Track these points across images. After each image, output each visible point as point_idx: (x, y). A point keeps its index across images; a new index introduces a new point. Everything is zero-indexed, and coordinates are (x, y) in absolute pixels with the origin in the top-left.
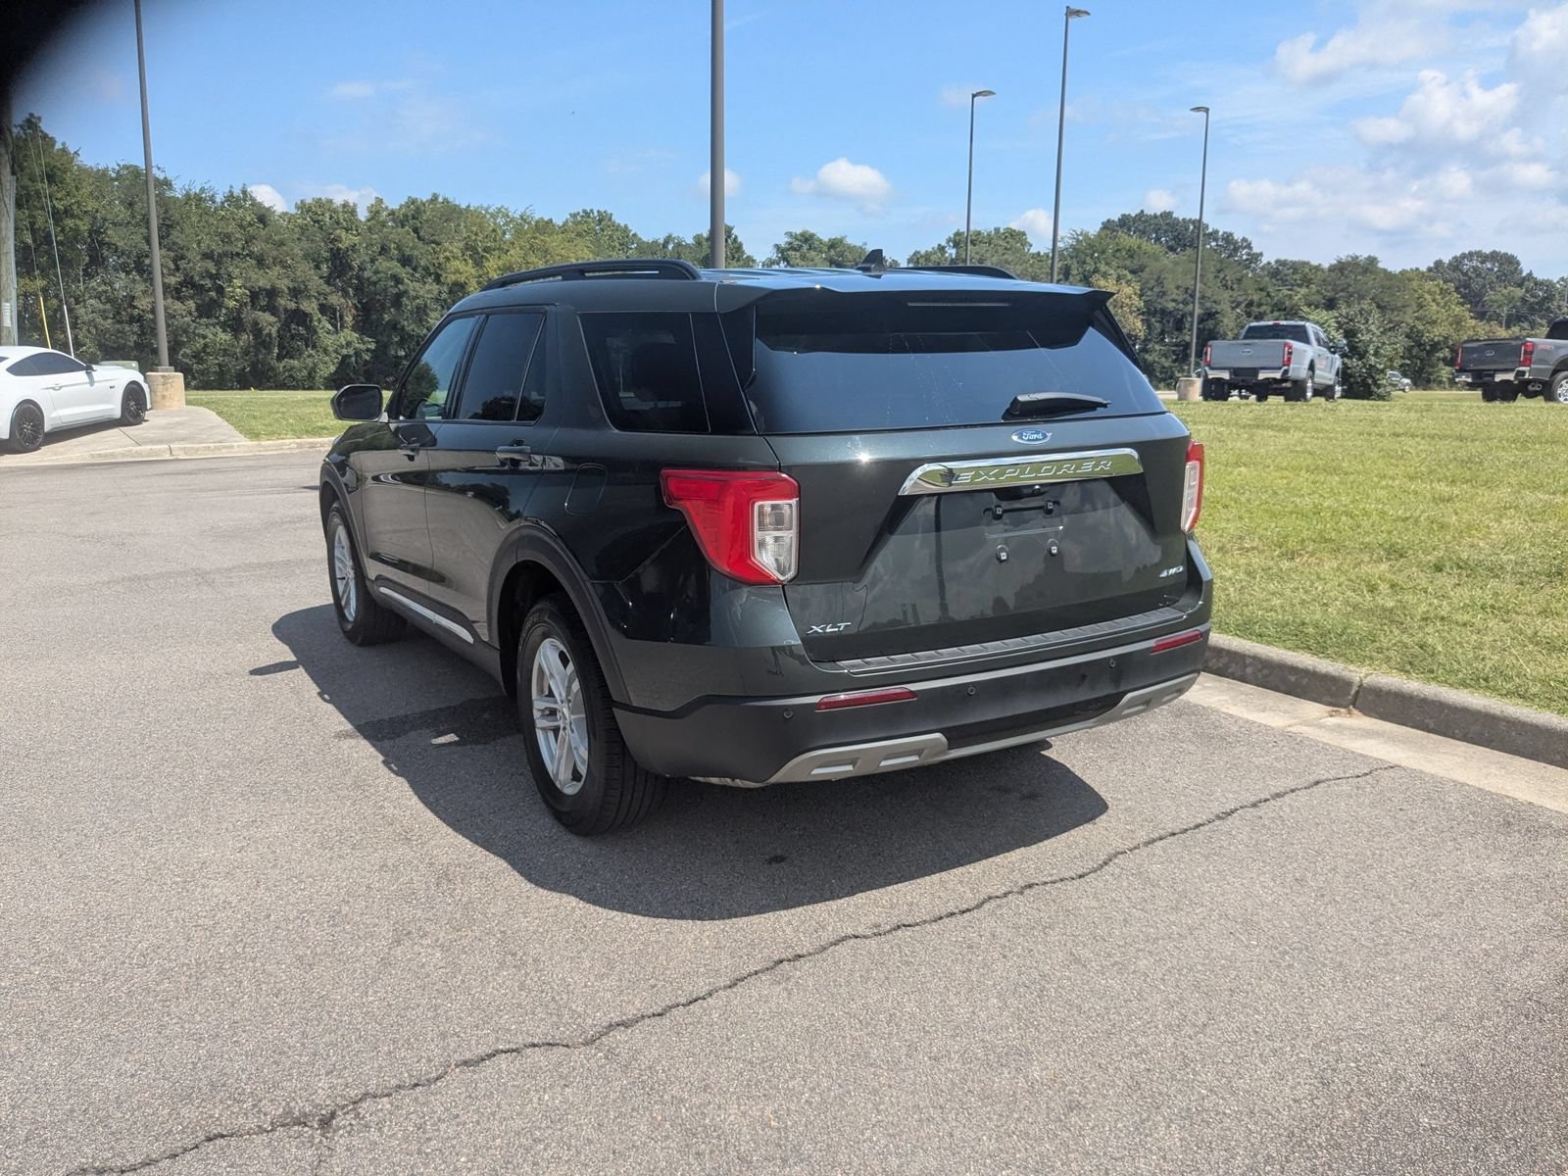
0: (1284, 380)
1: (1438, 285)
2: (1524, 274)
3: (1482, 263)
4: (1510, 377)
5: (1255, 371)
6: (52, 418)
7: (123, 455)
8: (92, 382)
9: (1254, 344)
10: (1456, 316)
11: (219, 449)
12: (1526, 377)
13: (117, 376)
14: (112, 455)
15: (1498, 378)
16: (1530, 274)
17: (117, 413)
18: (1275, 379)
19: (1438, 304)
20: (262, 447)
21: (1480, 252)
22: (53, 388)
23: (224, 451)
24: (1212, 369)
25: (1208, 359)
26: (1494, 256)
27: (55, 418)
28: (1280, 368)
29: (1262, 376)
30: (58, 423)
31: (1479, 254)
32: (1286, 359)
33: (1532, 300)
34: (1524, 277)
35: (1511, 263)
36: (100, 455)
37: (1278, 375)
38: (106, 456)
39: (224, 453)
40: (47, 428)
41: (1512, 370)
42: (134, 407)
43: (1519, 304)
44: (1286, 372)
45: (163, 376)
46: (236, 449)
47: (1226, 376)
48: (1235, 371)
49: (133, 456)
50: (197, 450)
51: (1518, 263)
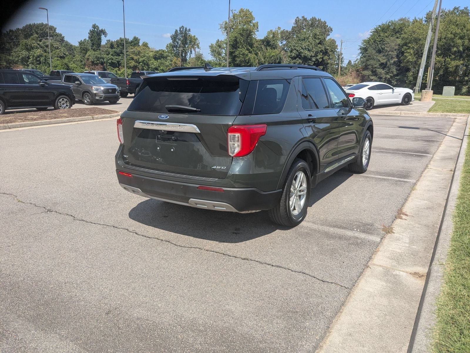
6: (377, 102)
7: (387, 113)
8: (393, 92)
11: (415, 114)
13: (404, 91)
14: (384, 113)
17: (400, 102)
20: (429, 114)
22: (380, 94)
23: (416, 115)
27: (378, 102)
30: (379, 103)
36: (381, 113)
38: (383, 113)
39: (417, 115)
40: (375, 105)
42: (407, 100)
45: (426, 91)
46: (420, 114)
49: (389, 114)
50: (409, 114)
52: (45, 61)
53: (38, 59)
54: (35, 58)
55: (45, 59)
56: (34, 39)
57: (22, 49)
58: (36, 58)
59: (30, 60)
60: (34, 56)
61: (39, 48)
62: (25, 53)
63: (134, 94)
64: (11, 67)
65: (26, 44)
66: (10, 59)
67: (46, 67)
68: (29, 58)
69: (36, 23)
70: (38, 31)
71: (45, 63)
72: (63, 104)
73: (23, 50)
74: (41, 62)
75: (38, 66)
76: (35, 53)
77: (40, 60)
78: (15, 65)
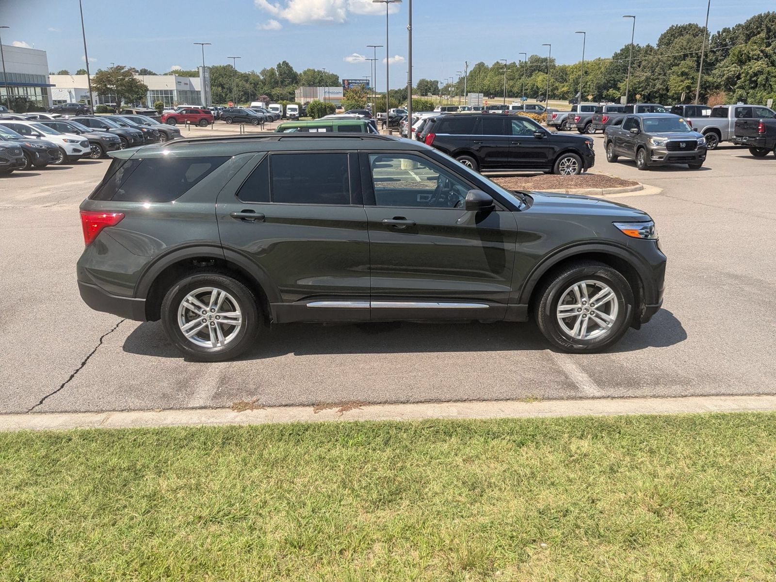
52: (766, 82)
53: (755, 78)
54: (748, 77)
55: (767, 78)
56: (755, 43)
57: (732, 61)
58: (751, 77)
59: (739, 81)
60: (748, 73)
61: (762, 58)
62: (734, 69)
63: (772, 152)
64: (706, 94)
65: (740, 52)
66: (708, 82)
67: (764, 94)
68: (739, 77)
69: (771, 12)
70: (772, 25)
71: (764, 85)
72: (568, 167)
73: (733, 64)
74: (757, 84)
75: (751, 91)
76: (751, 68)
77: (757, 81)
78: (714, 90)
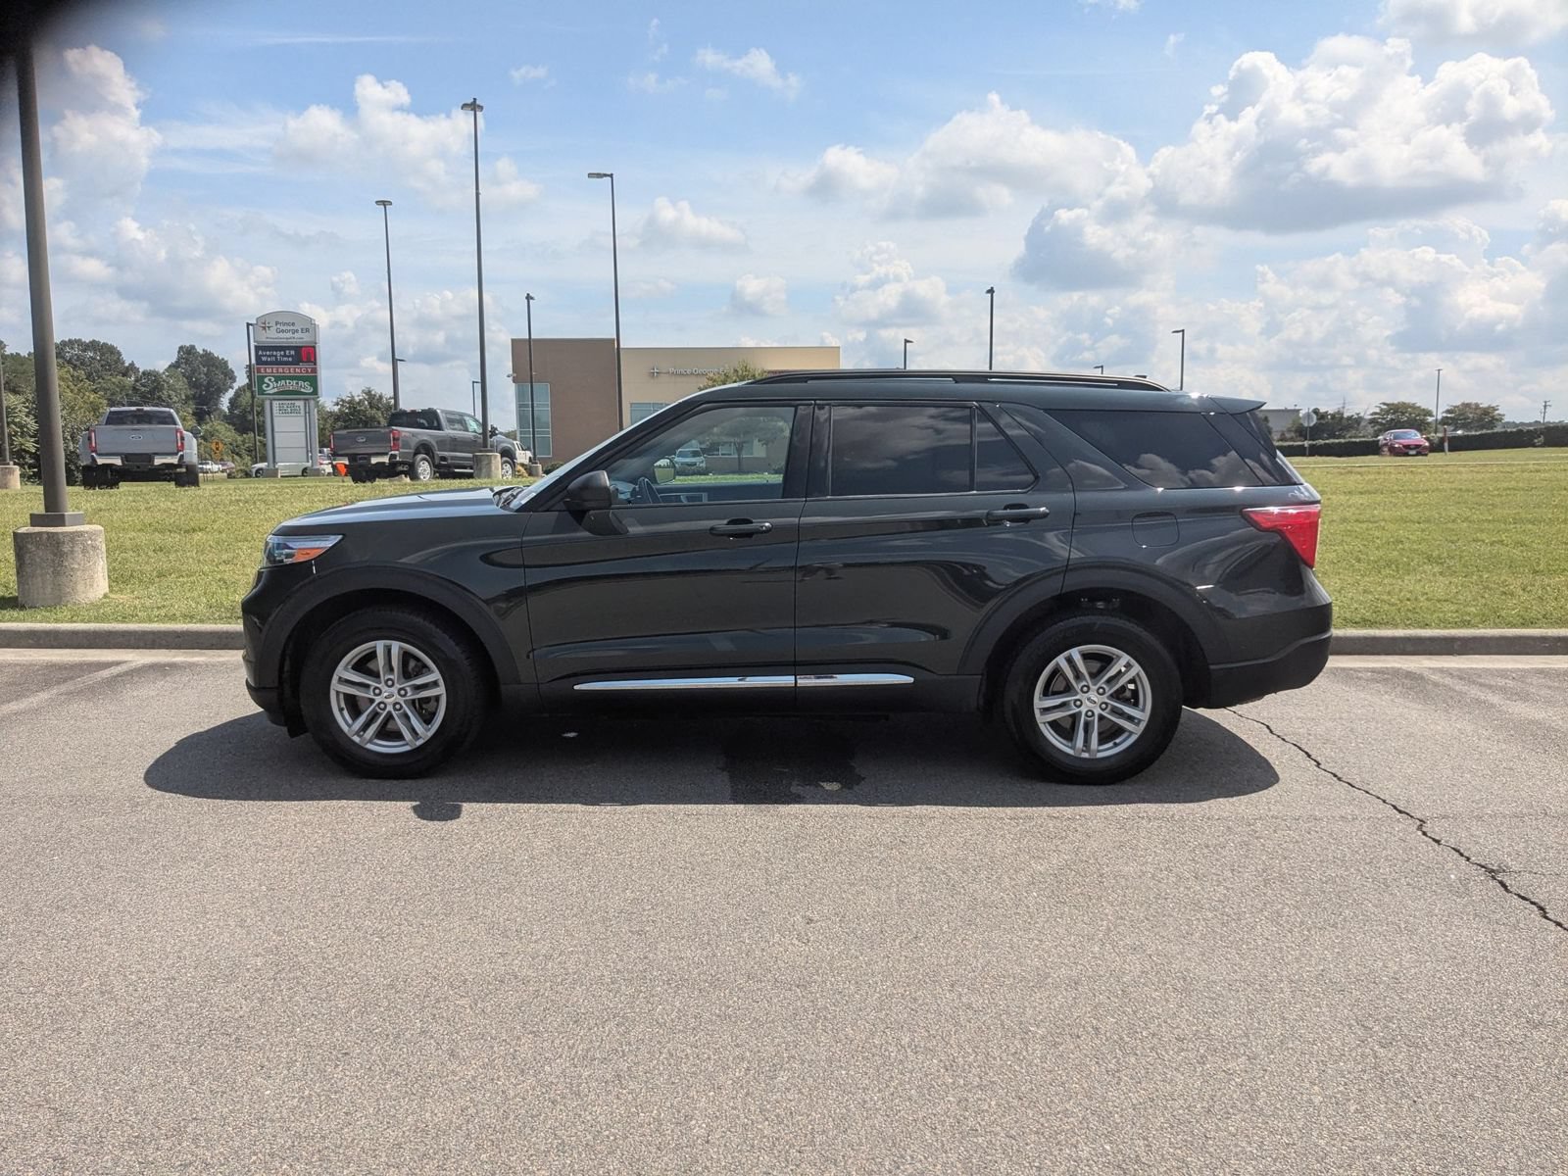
0: (179, 466)
1: (69, 371)
2: (127, 364)
3: (84, 351)
4: (385, 459)
5: (150, 457)
9: (144, 429)
10: (91, 403)
12: (398, 459)
15: (374, 460)
16: (132, 364)
18: (172, 464)
19: (72, 391)
21: (80, 340)
24: (99, 455)
25: (94, 445)
26: (94, 345)
28: (176, 454)
29: (158, 461)
31: (79, 342)
32: (179, 444)
33: (143, 389)
34: (127, 368)
35: (112, 353)
37: (175, 460)
41: (386, 454)
43: (130, 392)
44: (182, 456)
47: (118, 462)
48: (126, 457)
51: (119, 354)
